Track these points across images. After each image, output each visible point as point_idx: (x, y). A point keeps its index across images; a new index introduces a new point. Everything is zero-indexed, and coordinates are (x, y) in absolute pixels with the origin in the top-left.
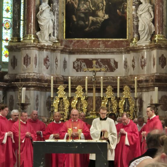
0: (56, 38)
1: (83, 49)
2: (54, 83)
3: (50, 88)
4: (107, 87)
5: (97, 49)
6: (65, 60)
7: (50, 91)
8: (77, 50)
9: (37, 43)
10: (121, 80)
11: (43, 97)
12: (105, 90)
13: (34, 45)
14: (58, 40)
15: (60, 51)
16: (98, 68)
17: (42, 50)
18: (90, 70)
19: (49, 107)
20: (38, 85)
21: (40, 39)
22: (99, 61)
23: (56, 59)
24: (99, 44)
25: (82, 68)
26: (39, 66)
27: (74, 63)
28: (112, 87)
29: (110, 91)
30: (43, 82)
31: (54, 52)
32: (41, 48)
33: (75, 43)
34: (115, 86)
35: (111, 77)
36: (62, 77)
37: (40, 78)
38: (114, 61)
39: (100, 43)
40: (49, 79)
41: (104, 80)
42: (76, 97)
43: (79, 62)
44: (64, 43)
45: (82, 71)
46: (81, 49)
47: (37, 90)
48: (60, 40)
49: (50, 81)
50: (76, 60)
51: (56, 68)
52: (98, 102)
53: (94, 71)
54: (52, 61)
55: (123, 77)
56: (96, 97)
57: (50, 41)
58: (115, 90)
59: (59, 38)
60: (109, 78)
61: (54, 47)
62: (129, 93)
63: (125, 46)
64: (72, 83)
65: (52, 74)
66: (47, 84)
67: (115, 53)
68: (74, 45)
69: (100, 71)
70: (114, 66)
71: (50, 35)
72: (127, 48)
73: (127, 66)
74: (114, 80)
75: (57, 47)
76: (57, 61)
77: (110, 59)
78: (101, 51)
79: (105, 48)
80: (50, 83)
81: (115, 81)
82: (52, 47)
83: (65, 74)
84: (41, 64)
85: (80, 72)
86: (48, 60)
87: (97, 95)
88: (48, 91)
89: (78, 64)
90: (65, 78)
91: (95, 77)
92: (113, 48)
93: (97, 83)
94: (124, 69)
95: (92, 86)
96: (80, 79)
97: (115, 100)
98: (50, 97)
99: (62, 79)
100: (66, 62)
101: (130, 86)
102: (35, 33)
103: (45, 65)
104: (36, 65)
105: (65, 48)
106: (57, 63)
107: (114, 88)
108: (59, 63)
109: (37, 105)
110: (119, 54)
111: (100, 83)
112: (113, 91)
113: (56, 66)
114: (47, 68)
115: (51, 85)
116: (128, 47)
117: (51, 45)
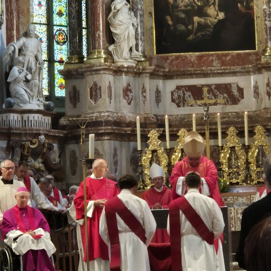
0: (141, 54)
1: (185, 71)
2: (141, 127)
3: (136, 135)
4: (227, 129)
5: (209, 68)
6: (157, 89)
7: (136, 141)
8: (177, 72)
9: (111, 62)
10: (249, 117)
11: (124, 150)
12: (224, 135)
13: (106, 67)
14: (145, 56)
15: (148, 75)
16: (211, 99)
17: (119, 75)
18: (199, 102)
19: (135, 167)
20: (116, 131)
21: (115, 57)
22: (213, 87)
23: (143, 88)
24: (212, 61)
25: (186, 101)
26: (115, 101)
27: (172, 93)
28: (237, 128)
29: (233, 135)
30: (124, 125)
31: (139, 77)
32: (118, 71)
33: (172, 61)
34: (241, 128)
35: (233, 114)
36: (154, 116)
37: (118, 120)
38: (238, 86)
39: (214, 59)
40: (133, 121)
41: (222, 118)
42: (178, 148)
43: (181, 92)
44: (154, 62)
45: (186, 105)
46: (182, 69)
47: (114, 140)
48: (148, 57)
49: (135, 123)
50: (176, 89)
51: (144, 103)
52: (214, 155)
53: (205, 105)
54: (136, 91)
55: (253, 112)
56: (210, 146)
57: (131, 58)
58: (241, 134)
59: (146, 54)
60: (230, 114)
61: (139, 69)
62: (264, 138)
63: (254, 61)
64: (170, 126)
65: (138, 112)
66: (130, 128)
67: (238, 74)
68: (170, 64)
69: (215, 104)
70: (238, 94)
71: (131, 50)
72: (257, 65)
73: (258, 94)
74: (238, 118)
75: (144, 69)
76: (144, 91)
77: (230, 84)
78: (215, 71)
79: (221, 66)
80: (136, 127)
81: (240, 120)
82: (135, 68)
83: (159, 112)
84: (119, 97)
85: (184, 107)
86: (130, 91)
87: (212, 142)
88: (133, 141)
89: (179, 95)
90: (159, 118)
91: (208, 115)
92: (234, 66)
93: (211, 124)
94: (254, 99)
95: (204, 130)
96: (184, 119)
97: (241, 149)
98: (135, 150)
99: (154, 120)
100: (160, 92)
101: (264, 126)
102: (107, 48)
103: (125, 99)
104: (111, 99)
105: (157, 69)
106: (144, 94)
107: (239, 130)
108: (148, 94)
109: (116, 163)
110: (245, 75)
111: (216, 124)
112: (237, 135)
113: (143, 99)
114: (129, 104)
115: (136, 131)
116: (258, 62)
117: (134, 65)
